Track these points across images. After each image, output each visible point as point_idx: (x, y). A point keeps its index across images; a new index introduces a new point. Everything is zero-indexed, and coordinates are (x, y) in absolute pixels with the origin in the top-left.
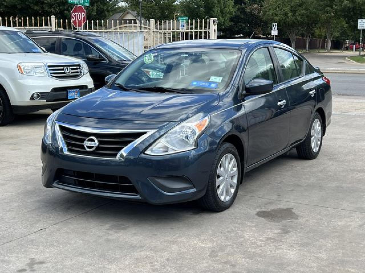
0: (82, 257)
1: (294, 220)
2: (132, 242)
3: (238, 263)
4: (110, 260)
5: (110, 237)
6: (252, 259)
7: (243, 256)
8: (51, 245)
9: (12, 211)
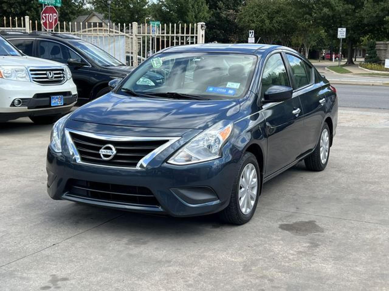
0: (108, 273)
1: (321, 234)
2: (156, 257)
3: (275, 277)
4: (139, 276)
5: (131, 252)
6: (289, 274)
7: (277, 270)
8: (70, 260)
9: (17, 225)
